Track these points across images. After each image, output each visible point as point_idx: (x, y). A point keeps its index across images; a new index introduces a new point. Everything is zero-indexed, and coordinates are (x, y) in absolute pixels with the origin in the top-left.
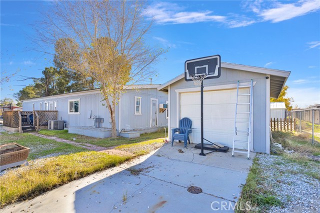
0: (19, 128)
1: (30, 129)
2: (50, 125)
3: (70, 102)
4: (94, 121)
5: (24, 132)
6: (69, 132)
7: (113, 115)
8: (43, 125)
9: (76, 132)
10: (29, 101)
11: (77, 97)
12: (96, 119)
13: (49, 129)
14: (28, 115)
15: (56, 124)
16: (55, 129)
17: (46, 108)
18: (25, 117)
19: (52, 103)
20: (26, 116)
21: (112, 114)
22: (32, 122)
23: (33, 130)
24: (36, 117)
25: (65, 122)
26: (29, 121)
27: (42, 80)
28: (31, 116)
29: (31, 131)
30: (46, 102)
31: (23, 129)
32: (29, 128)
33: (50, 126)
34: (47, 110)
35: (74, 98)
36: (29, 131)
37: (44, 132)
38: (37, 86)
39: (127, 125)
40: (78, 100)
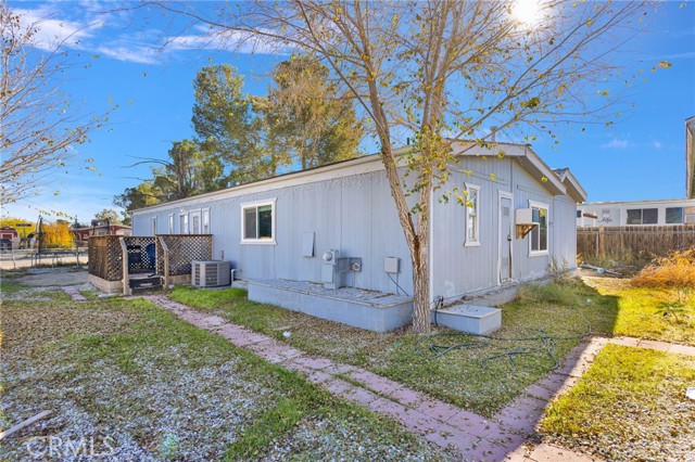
0: (123, 281)
1: (149, 285)
2: (198, 273)
3: (246, 211)
4: (331, 268)
5: (134, 293)
6: (252, 296)
7: (423, 250)
8: (180, 272)
9: (274, 301)
10: (144, 212)
11: (267, 195)
12: (338, 260)
13: (193, 283)
14: (144, 245)
15: (211, 269)
16: (211, 284)
17: (182, 229)
18: (138, 251)
19: (199, 214)
20: (138, 247)
21: (417, 247)
22: (153, 263)
23: (156, 286)
24: (161, 252)
25: (232, 266)
26: (146, 260)
27: (169, 167)
28: (151, 248)
29: (150, 289)
30: (183, 212)
31: (132, 283)
32: (145, 281)
33: (197, 277)
34: (186, 232)
35: (256, 197)
36: (147, 289)
37: (184, 295)
38: (160, 181)
39: (447, 283)
40: (271, 202)
